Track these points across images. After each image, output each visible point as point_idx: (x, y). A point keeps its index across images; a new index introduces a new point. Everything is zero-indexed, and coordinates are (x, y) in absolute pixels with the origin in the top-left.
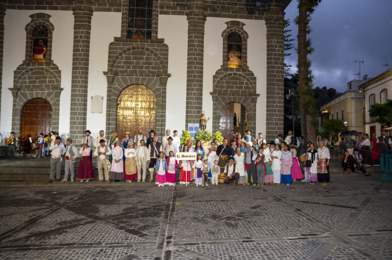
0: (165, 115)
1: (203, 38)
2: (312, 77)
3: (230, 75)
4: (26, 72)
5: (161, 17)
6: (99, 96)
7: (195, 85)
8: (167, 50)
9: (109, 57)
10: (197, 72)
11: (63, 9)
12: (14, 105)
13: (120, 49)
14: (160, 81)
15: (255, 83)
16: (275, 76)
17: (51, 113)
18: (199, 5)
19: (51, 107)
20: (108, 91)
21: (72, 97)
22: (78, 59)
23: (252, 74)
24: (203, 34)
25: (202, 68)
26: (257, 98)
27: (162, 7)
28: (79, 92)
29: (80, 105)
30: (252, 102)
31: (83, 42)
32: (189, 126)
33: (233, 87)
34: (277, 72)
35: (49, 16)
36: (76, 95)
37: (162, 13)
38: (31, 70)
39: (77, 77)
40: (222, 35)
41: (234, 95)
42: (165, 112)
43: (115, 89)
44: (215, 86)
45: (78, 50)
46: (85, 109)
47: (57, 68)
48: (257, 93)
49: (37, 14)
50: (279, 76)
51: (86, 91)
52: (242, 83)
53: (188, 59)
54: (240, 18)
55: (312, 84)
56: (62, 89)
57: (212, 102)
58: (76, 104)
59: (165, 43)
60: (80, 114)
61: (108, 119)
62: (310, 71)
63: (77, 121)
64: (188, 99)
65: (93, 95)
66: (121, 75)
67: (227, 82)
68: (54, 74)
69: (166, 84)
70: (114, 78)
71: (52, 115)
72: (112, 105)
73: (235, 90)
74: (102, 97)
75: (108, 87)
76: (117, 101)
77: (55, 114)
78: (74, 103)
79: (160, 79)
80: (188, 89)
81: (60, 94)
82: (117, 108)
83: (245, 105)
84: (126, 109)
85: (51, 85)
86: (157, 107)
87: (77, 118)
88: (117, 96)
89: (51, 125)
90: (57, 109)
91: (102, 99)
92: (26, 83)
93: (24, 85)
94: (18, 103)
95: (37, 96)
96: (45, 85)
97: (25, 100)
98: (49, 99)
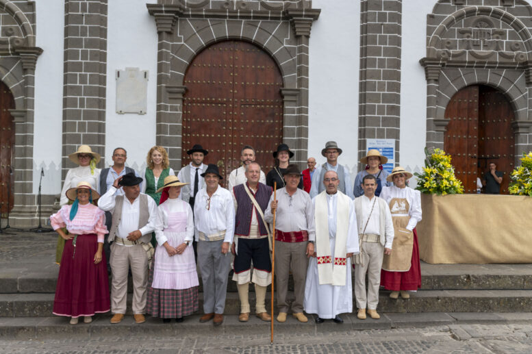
0: (307, 117)
3: (471, 13)
6: (136, 70)
7: (383, 40)
10: (388, 6)
14: (294, 30)
17: (13, 113)
19: (11, 97)
20: (160, 56)
21: (65, 70)
28: (84, 56)
29: (89, 91)
30: (528, 84)
32: (368, 146)
33: (477, 46)
36: (78, 67)
39: (78, 19)
41: (480, 66)
42: (307, 111)
43: (177, 50)
46: (102, 104)
51: (103, 57)
52: (502, 34)
56: (39, 51)
57: (423, 84)
58: (77, 91)
60: (88, 115)
61: (160, 129)
63: (82, 133)
64: (363, 75)
65: (122, 68)
66: (193, 16)
67: (462, 33)
68: (18, 11)
69: (308, 37)
70: (175, 20)
71: (16, 119)
72: (170, 92)
73: (482, 51)
74: (145, 73)
75: (160, 46)
76: (184, 83)
77: (22, 116)
78: (71, 87)
79: (293, 24)
80: (364, 52)
81: (35, 63)
82: (183, 101)
83: (509, 90)
84: (206, 102)
85: (12, 41)
86: (286, 98)
87: (82, 126)
88: (184, 68)
89: (12, 143)
90: (29, 103)
91: (145, 77)
98: (5, 77)
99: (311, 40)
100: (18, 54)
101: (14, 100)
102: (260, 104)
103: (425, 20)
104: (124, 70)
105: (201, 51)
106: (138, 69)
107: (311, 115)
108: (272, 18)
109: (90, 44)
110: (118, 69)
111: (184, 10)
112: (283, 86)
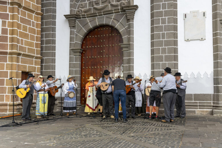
6: (197, 12)
12: (71, 39)
17: (122, 46)
19: (121, 36)
21: (152, 17)
28: (164, 7)
29: (167, 28)
36: (160, 14)
46: (175, 36)
51: (175, 6)
56: (136, 7)
58: (160, 29)
60: (167, 43)
63: (164, 55)
65: (187, 12)
71: (124, 49)
74: (204, 13)
77: (127, 47)
78: (156, 27)
81: (134, 15)
85: (121, 4)
87: (164, 51)
90: (130, 39)
91: (204, 16)
92: (86, 6)
93: (83, 10)
94: (76, 35)
95: (101, 23)
96: (112, 5)
97: (85, 31)
98: (117, 25)
100: (124, 11)
101: (122, 39)
104: (189, 13)
106: (198, 11)
110: (185, 13)
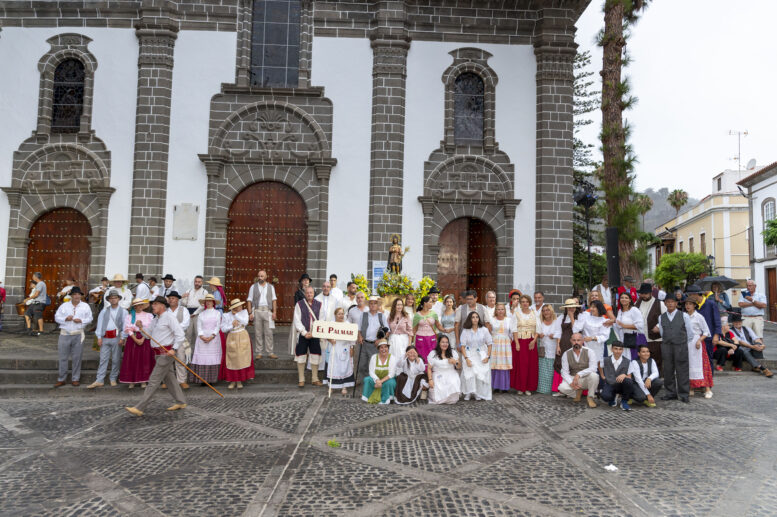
0: (326, 244)
1: (403, 85)
2: (634, 160)
3: (459, 160)
4: (38, 154)
5: (317, 41)
6: (190, 205)
7: (387, 183)
8: (331, 111)
9: (212, 124)
10: (392, 155)
11: (115, 25)
12: (12, 223)
13: (235, 107)
14: (316, 174)
15: (512, 177)
16: (554, 161)
17: (90, 239)
18: (396, 16)
19: (88, 226)
20: (209, 194)
21: (133, 205)
22: (146, 128)
23: (507, 159)
24: (404, 76)
25: (401, 147)
26: (515, 208)
27: (319, 21)
28: (148, 195)
29: (151, 222)
30: (506, 217)
31: (157, 92)
32: (374, 266)
33: (465, 186)
34: (558, 153)
35: (87, 40)
36: (143, 203)
37: (319, 33)
38: (50, 150)
39: (144, 165)
40: (444, 79)
41: (466, 202)
42: (326, 238)
43: (223, 189)
44: (428, 184)
45: (147, 110)
46: (161, 232)
47: (103, 146)
48: (516, 197)
49: (62, 36)
50: (561, 161)
51: (163, 195)
52: (485, 177)
53: (374, 128)
54: (481, 41)
55: (633, 174)
56: (113, 190)
57: (421, 217)
58: (141, 221)
59: (326, 96)
60: (149, 241)
61: (207, 253)
62: (629, 147)
63: (144, 256)
64: (372, 210)
65: (178, 203)
66: (236, 162)
67: (452, 176)
68: (97, 159)
69: (328, 180)
70: (221, 167)
71: (93, 244)
72: (216, 223)
73: (469, 191)
74: (197, 208)
75: (209, 186)
76: (229, 216)
77: (97, 242)
78: (137, 219)
79: (315, 170)
80: (372, 191)
81: (109, 200)
82: (228, 230)
83: (491, 222)
84: (246, 231)
85: (91, 182)
86: (310, 228)
87: (144, 250)
88: (228, 204)
89: (88, 263)
90: (103, 232)
91: (197, 211)
92: (38, 177)
93: (33, 182)
94: (21, 218)
95: (61, 204)
96: (78, 182)
97: (35, 213)
98: (85, 210)
99: (330, 182)
100: (95, 192)
101: (91, 229)
102: (290, 232)
103: (422, 166)
104: (180, 205)
105: (243, 190)
107: (330, 241)
108: (299, 164)
109: (153, 184)
110: (176, 204)
111: (229, 158)
112: (307, 218)
